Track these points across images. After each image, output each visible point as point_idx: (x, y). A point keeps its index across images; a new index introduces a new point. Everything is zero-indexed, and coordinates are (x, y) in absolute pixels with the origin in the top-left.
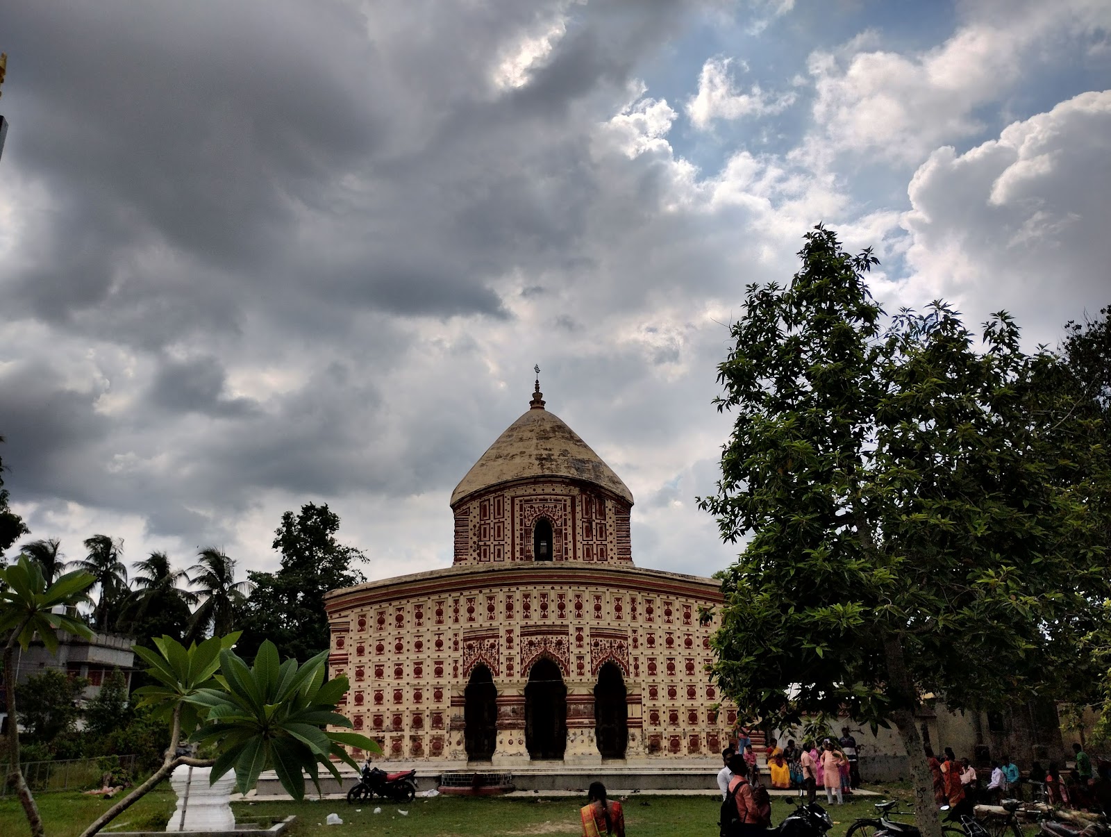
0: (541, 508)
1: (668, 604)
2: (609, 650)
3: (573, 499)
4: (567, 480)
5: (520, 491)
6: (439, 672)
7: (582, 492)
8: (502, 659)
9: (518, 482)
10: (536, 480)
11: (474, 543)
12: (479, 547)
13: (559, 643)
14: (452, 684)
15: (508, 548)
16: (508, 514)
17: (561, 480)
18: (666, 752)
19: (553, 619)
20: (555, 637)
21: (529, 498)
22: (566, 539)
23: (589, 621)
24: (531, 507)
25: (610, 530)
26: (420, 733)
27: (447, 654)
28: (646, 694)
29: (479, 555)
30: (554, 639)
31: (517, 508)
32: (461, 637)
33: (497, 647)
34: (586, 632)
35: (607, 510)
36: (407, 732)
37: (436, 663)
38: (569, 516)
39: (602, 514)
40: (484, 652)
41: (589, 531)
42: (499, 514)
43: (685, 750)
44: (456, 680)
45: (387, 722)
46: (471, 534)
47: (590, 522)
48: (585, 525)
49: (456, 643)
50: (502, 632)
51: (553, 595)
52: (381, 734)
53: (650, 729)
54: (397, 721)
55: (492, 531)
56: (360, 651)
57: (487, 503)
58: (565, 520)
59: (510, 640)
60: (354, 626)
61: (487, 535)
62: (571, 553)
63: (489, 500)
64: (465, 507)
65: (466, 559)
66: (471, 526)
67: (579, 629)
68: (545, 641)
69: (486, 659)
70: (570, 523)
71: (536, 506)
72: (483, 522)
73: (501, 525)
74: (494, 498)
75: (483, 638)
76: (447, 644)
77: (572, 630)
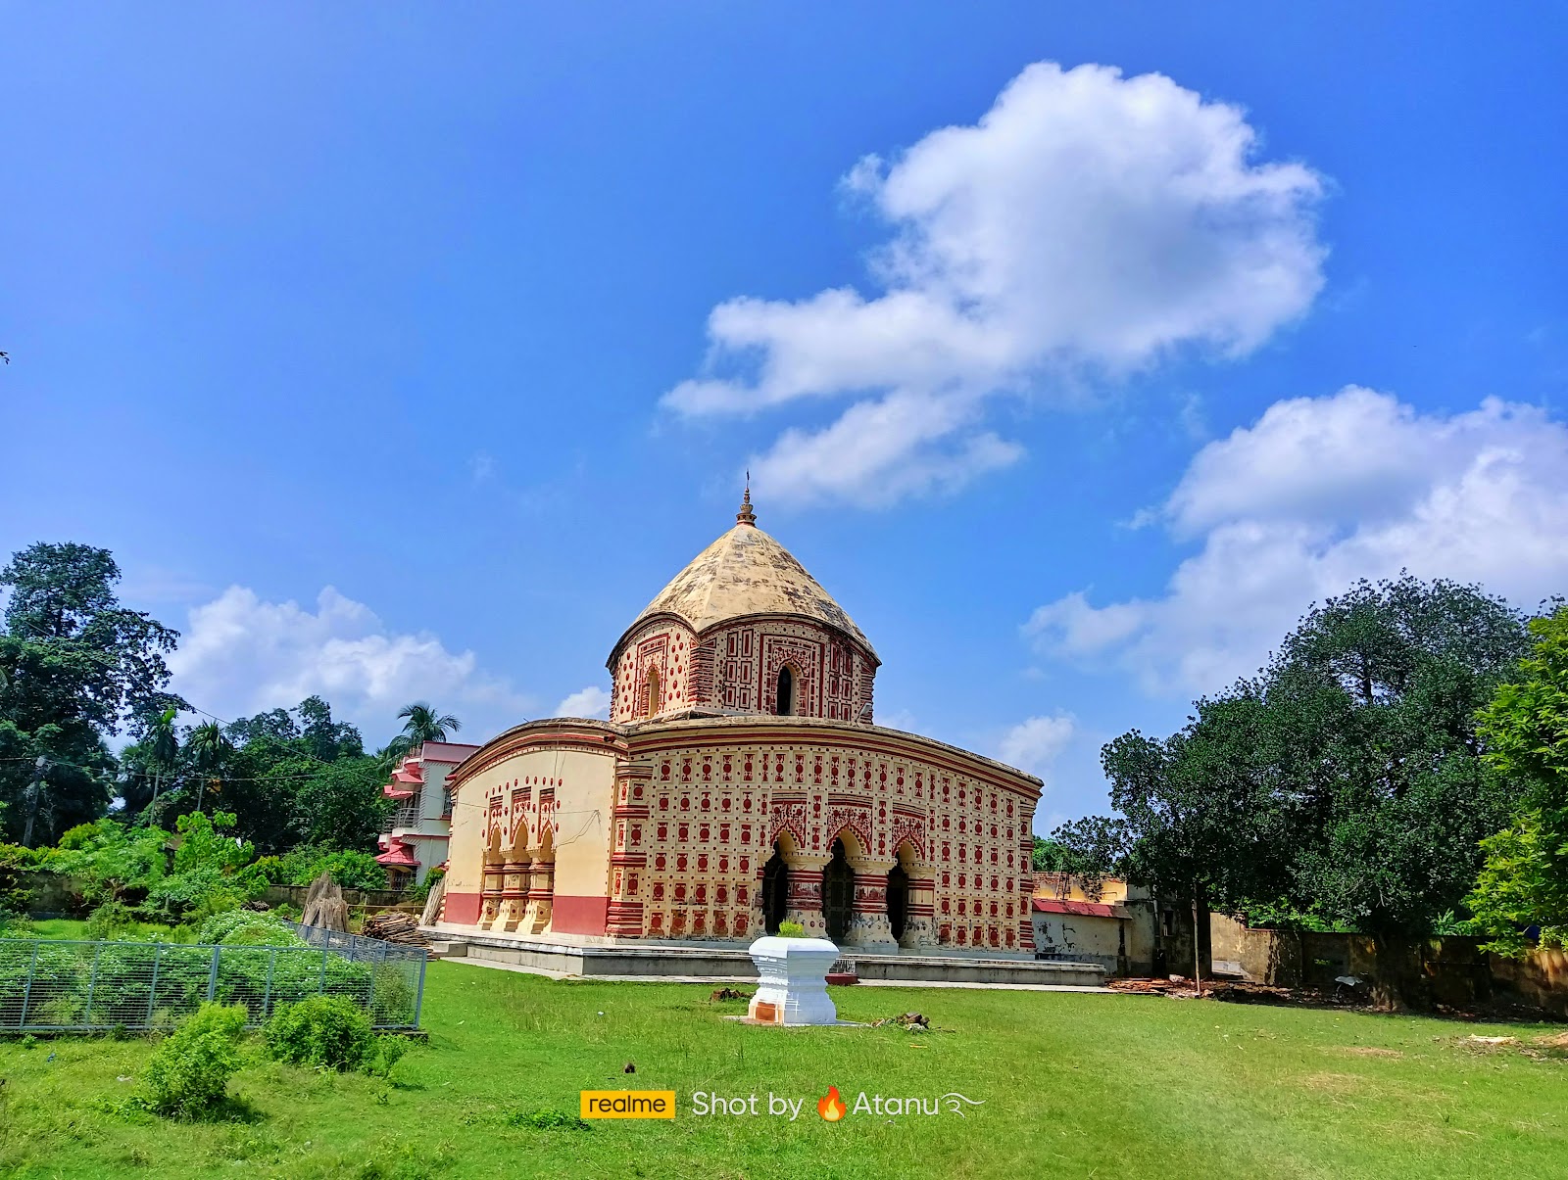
0: (790, 653)
1: (962, 785)
2: (907, 830)
3: (822, 646)
4: (820, 625)
5: (770, 628)
6: (746, 837)
7: (832, 640)
8: (809, 829)
9: (770, 618)
10: (788, 619)
11: (720, 681)
12: (725, 688)
13: (863, 816)
14: (760, 854)
15: (754, 694)
16: (756, 654)
17: (813, 622)
18: (954, 944)
19: (858, 789)
20: (858, 809)
21: (779, 638)
22: (813, 693)
23: (891, 796)
24: (780, 649)
25: (856, 689)
26: (725, 908)
27: (755, 817)
28: (938, 880)
29: (724, 697)
30: (858, 811)
31: (766, 647)
32: (768, 800)
33: (803, 814)
34: (888, 808)
35: (854, 666)
36: (712, 906)
37: (744, 827)
38: (817, 667)
39: (849, 669)
40: (790, 818)
41: (835, 687)
42: (747, 652)
43: (969, 942)
44: (763, 849)
45: (690, 893)
46: (716, 671)
47: (837, 676)
48: (832, 679)
49: (764, 805)
50: (810, 798)
51: (860, 762)
52: (683, 907)
53: (942, 919)
54: (701, 892)
55: (739, 670)
56: (664, 803)
57: (734, 636)
58: (813, 669)
59: (817, 808)
60: (657, 772)
61: (734, 676)
62: (816, 710)
63: (737, 633)
64: (711, 637)
65: (709, 700)
66: (717, 660)
67: (883, 803)
68: (849, 812)
69: (792, 827)
70: (817, 674)
71: (785, 649)
72: (730, 659)
73: (749, 665)
74: (744, 631)
75: (791, 803)
76: (756, 805)
77: (876, 804)
